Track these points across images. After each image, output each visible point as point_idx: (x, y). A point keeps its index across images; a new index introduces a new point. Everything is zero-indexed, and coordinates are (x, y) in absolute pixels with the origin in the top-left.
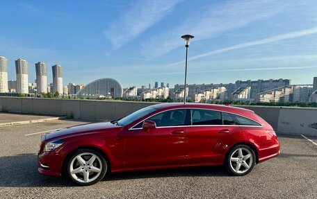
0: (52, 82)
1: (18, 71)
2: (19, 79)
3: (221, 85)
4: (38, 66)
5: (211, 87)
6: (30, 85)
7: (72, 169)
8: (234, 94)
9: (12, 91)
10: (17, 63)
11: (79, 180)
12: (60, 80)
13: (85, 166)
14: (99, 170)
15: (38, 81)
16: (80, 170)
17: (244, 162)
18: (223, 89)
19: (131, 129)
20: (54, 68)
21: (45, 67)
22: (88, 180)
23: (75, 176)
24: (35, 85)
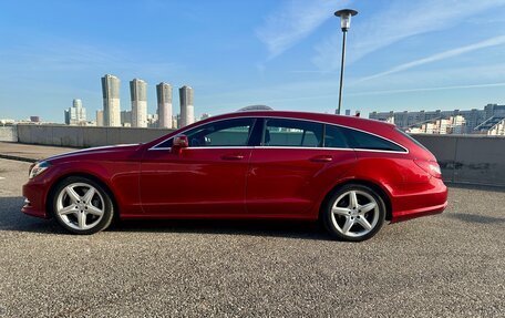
0: (179, 113)
1: (133, 98)
2: (135, 107)
3: (456, 113)
4: (160, 88)
5: (438, 116)
6: (150, 117)
7: (60, 206)
8: (480, 129)
9: (126, 125)
10: (133, 84)
11: (71, 225)
12: (190, 109)
13: (78, 203)
14: (100, 212)
15: (160, 111)
16: (72, 208)
17: (362, 217)
18: (460, 120)
19: (153, 148)
20: (182, 91)
21: (170, 90)
22: (85, 227)
23: (65, 219)
24: (156, 116)
